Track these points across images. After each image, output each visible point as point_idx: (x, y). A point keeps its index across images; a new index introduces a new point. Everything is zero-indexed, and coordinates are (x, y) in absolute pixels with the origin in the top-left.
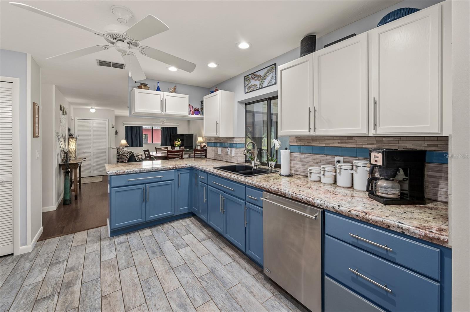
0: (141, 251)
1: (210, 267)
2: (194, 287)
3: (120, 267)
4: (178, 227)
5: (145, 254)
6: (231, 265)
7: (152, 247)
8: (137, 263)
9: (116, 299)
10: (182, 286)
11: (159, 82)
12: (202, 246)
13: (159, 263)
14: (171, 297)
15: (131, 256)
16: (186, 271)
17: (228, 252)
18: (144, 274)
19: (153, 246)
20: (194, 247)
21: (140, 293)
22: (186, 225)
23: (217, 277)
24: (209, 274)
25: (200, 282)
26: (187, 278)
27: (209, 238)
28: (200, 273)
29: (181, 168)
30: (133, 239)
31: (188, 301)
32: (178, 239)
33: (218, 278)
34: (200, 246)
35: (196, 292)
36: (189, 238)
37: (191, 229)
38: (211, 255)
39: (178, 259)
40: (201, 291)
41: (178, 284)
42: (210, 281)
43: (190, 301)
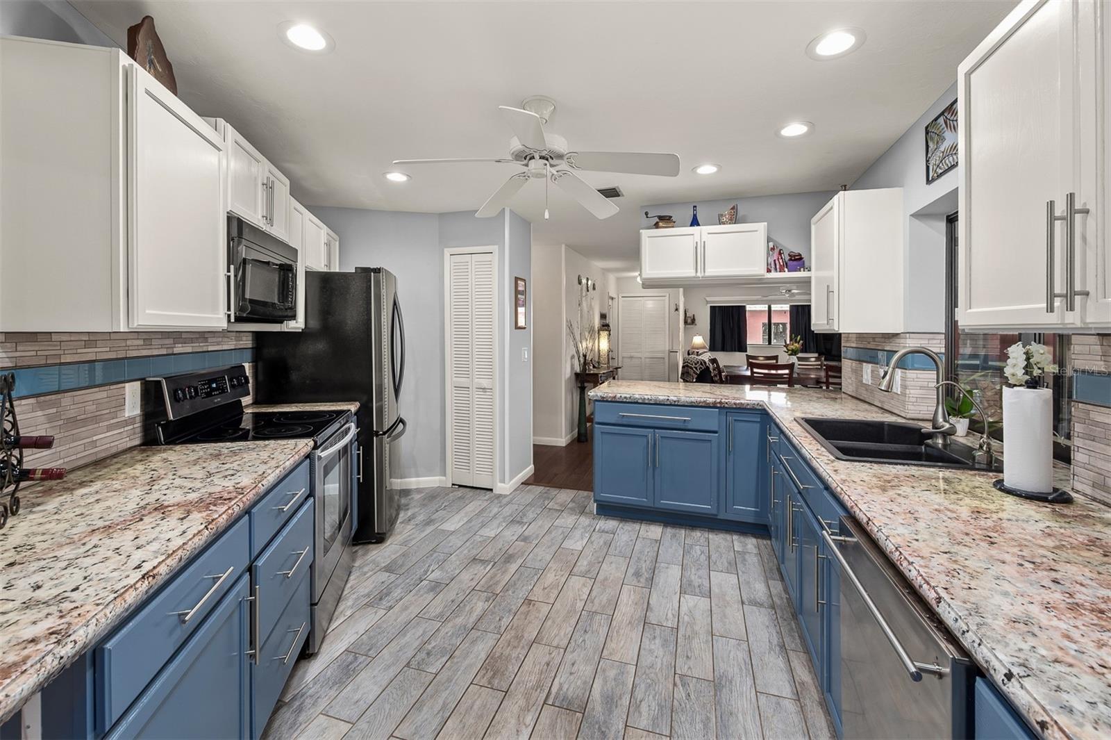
0: (622, 559)
1: (722, 671)
2: (655, 684)
3: (575, 570)
4: (719, 547)
5: (622, 569)
6: (778, 703)
7: (642, 562)
8: (600, 577)
9: (537, 615)
10: (637, 665)
11: (696, 207)
12: (739, 615)
13: (632, 597)
14: (604, 671)
15: (601, 560)
16: (665, 643)
17: (797, 668)
18: (597, 601)
19: (645, 561)
20: (720, 607)
21: (570, 629)
22: (740, 550)
23: (718, 703)
24: (707, 683)
25: (675, 684)
26: (656, 657)
27: (773, 607)
28: (689, 668)
29: (734, 406)
30: (624, 533)
31: (625, 701)
32: (700, 572)
33: (721, 706)
34: (734, 613)
35: (651, 697)
36: (724, 582)
37: (745, 565)
38: (745, 646)
39: (670, 611)
40: (663, 704)
41: (632, 659)
42: (697, 699)
43: (628, 702)
